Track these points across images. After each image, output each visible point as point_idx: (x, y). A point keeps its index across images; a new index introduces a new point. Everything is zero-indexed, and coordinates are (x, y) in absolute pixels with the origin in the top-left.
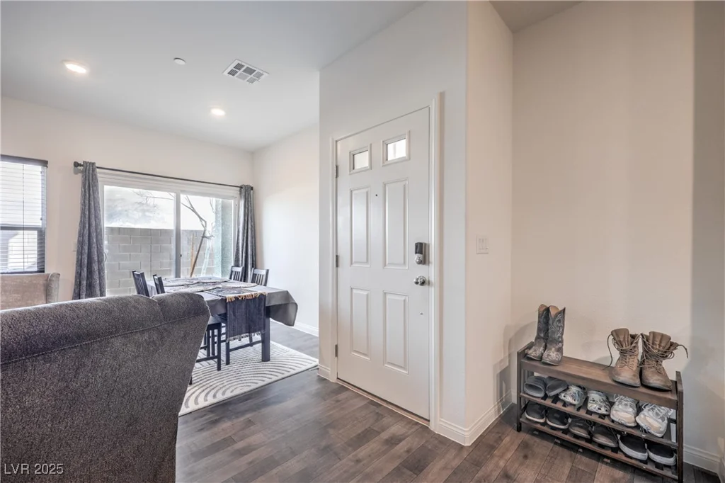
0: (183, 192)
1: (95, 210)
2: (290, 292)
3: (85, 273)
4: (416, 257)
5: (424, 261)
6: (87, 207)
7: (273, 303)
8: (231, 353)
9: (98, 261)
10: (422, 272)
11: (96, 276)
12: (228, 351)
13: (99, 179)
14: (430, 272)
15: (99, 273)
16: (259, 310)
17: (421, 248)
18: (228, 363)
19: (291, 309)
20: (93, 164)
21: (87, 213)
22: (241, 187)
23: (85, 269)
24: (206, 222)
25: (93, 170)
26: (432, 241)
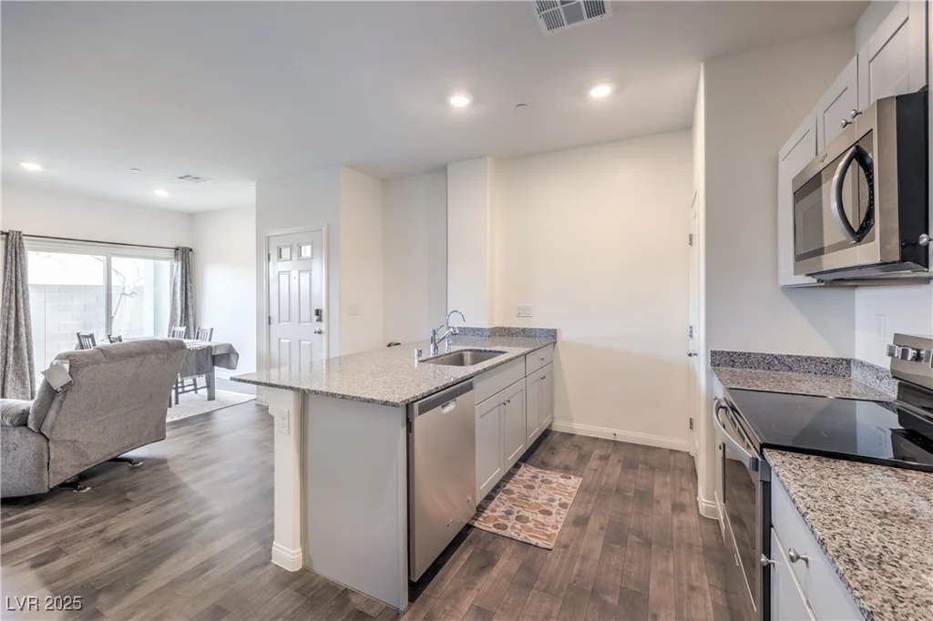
0: (115, 255)
1: (22, 276)
2: (233, 344)
3: (12, 337)
4: (315, 318)
5: (320, 320)
6: (14, 274)
7: (218, 352)
8: (179, 395)
9: (26, 325)
10: (318, 326)
11: (23, 339)
12: (177, 394)
13: (25, 245)
14: (323, 326)
15: (27, 337)
16: (207, 358)
17: (318, 312)
18: (177, 403)
19: (233, 358)
20: (20, 232)
21: (14, 280)
22: (177, 249)
23: (13, 334)
24: (124, 277)
25: (20, 239)
26: (324, 308)
